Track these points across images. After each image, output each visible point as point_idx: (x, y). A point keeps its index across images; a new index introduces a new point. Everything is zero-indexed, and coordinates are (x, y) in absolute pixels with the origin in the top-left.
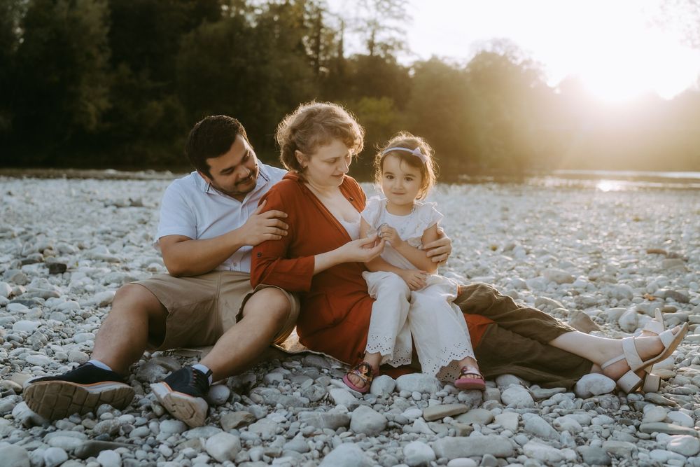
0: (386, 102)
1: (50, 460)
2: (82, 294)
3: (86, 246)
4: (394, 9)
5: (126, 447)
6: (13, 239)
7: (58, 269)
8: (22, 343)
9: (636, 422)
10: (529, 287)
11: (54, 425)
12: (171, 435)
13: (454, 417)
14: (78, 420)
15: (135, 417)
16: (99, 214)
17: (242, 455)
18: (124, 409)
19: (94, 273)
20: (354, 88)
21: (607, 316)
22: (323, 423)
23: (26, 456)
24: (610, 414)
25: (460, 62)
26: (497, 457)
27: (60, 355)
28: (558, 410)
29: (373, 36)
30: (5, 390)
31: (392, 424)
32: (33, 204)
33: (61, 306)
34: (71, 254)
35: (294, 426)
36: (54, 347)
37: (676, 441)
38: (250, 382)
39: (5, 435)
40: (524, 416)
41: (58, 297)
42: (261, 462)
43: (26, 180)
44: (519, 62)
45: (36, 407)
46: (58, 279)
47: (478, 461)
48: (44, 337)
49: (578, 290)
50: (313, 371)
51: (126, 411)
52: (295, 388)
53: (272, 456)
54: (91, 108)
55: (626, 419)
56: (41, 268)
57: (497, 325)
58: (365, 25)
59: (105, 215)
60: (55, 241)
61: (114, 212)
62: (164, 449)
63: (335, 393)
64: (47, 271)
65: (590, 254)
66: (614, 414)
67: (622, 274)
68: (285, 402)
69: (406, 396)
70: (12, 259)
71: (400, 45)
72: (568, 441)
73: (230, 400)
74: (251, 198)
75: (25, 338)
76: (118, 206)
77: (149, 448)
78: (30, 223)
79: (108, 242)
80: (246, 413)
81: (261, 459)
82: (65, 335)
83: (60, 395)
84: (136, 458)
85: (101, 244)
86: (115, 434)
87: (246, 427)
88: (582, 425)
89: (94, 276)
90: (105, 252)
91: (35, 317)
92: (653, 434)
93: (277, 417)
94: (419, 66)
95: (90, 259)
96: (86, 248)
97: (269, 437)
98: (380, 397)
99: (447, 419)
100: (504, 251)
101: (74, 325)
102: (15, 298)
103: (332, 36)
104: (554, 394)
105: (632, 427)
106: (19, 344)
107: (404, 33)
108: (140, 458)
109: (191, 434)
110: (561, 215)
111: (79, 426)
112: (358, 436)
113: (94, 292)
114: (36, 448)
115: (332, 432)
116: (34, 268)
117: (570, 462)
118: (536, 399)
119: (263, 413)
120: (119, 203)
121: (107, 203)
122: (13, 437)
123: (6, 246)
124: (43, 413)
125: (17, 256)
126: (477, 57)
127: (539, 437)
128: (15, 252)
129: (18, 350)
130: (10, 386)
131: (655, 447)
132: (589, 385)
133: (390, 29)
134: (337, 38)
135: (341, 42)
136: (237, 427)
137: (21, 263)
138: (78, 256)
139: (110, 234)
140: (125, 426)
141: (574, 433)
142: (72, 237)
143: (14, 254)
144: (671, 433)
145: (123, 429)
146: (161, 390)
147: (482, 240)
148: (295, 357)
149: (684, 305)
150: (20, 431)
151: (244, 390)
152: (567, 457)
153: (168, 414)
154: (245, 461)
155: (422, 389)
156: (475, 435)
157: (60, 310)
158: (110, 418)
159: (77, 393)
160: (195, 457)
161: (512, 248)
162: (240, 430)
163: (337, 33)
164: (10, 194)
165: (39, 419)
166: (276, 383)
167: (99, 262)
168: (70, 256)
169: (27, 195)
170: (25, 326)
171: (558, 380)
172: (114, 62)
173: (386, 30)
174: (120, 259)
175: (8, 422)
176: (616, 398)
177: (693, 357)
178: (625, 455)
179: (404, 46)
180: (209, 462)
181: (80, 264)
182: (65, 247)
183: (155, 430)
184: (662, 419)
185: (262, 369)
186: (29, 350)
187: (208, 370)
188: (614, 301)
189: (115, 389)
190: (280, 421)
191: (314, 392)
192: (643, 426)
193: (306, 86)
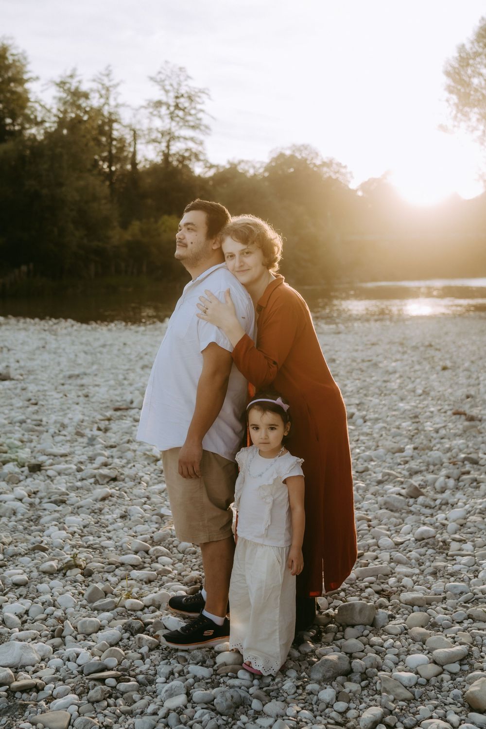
4: (189, 118)
9: (446, 552)
10: (374, 459)
21: (427, 481)
24: (433, 548)
28: (409, 549)
29: (168, 147)
37: (465, 560)
49: (407, 459)
55: (441, 550)
58: (160, 135)
65: (411, 418)
67: (436, 439)
71: (196, 156)
72: (415, 565)
88: (421, 555)
92: (455, 557)
103: (124, 148)
105: (444, 555)
107: (201, 143)
127: (401, 564)
131: (455, 564)
133: (185, 139)
134: (130, 150)
135: (134, 154)
141: (417, 560)
144: (463, 556)
149: (475, 466)
152: (416, 572)
156: (371, 565)
163: (129, 144)
173: (182, 140)
177: (476, 509)
178: (442, 569)
179: (201, 157)
184: (459, 549)
188: (432, 467)
192: (450, 553)
193: (105, 208)
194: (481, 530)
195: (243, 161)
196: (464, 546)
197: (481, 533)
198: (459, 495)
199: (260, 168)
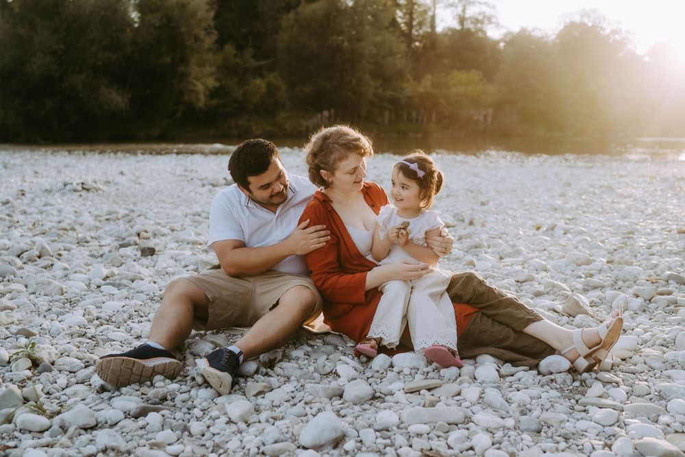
0: (474, 75)
1: (111, 419)
2: (164, 276)
3: (176, 228)
5: (169, 410)
6: (117, 221)
7: (149, 252)
8: (108, 321)
9: (577, 397)
10: (550, 269)
11: (120, 391)
12: (206, 400)
13: (429, 390)
14: (137, 388)
15: (181, 385)
16: (196, 193)
17: (253, 418)
18: (175, 379)
19: (177, 255)
20: (446, 61)
21: (605, 299)
22: (321, 393)
23: (93, 415)
24: (561, 389)
25: (550, 33)
26: (449, 424)
27: (135, 332)
28: (517, 385)
29: (464, 11)
30: (88, 362)
31: (378, 394)
32: (140, 184)
33: (143, 288)
34: (163, 236)
35: (299, 395)
36: (132, 325)
37: (601, 414)
38: (276, 358)
39: (83, 398)
40: (486, 390)
41: (143, 280)
42: (267, 423)
43: (140, 157)
44: (607, 32)
45: (105, 377)
46: (147, 261)
47: (432, 427)
48: (126, 316)
49: (592, 272)
50: (330, 348)
51: (175, 381)
52: (312, 363)
53: (275, 419)
54: (200, 87)
55: (572, 394)
56: (135, 250)
57: (480, 314)
59: (201, 194)
60: (152, 222)
61: (210, 191)
62: (197, 412)
63: (340, 368)
64: (139, 253)
65: (624, 234)
66: (565, 389)
67: (643, 255)
68: (298, 376)
69: (398, 371)
70: (113, 242)
71: (489, 19)
72: (514, 411)
73: (257, 372)
74: (282, 210)
75: (110, 317)
76: (214, 186)
77: (187, 410)
78: (135, 204)
79: (196, 224)
80: (265, 384)
81: (267, 421)
82: (143, 314)
83: (122, 368)
84: (174, 419)
85: (191, 226)
86: (164, 399)
87: (263, 396)
88: (532, 398)
89: (178, 258)
90: (190, 235)
91: (121, 298)
92: (588, 407)
93: (289, 387)
94: (508, 39)
95: (178, 242)
96: (177, 231)
97: (278, 404)
98: (377, 372)
99: (423, 392)
100: (547, 230)
101: (151, 304)
102: (108, 281)
103: (425, 12)
104: (518, 372)
105: (573, 401)
106: (106, 322)
107: (494, 7)
108: (177, 418)
109: (219, 400)
110: (619, 191)
111: (139, 393)
112: (346, 404)
113: (174, 274)
114: (102, 409)
115: (327, 400)
116: (129, 251)
117: (508, 429)
118: (501, 376)
119: (278, 384)
120: (214, 182)
121: (205, 182)
122: (88, 400)
123: (110, 228)
124: (111, 382)
125: (118, 238)
126: (566, 27)
128: (117, 234)
129: (104, 327)
130: (91, 359)
131: (583, 418)
132: (549, 365)
133: (480, 3)
134: (430, 13)
135: (433, 18)
136: (256, 396)
137: (118, 246)
138: (169, 237)
139: (200, 215)
140: (171, 393)
141: (522, 405)
142: (168, 219)
143: (116, 236)
144: (601, 407)
145: (170, 395)
146: (203, 364)
147: (531, 219)
148: (319, 336)
149: (683, 287)
150: (94, 396)
151: (271, 365)
152: (506, 425)
153: (206, 384)
154: (254, 423)
155: (412, 366)
156: (440, 406)
157: (142, 292)
158: (163, 386)
159: (136, 365)
160: (218, 418)
161: (553, 228)
162: (258, 397)
163: (430, 9)
164: (122, 173)
165: (109, 386)
166: (298, 359)
167: (185, 245)
168: (162, 238)
169: (137, 174)
170: (112, 306)
171: (524, 360)
172: (220, 43)
174: (202, 242)
175: (86, 388)
176: (570, 376)
177: (658, 339)
178: (554, 425)
179: (493, 20)
180: (227, 423)
181: (169, 246)
182: (158, 230)
183: (194, 396)
184: (601, 394)
185: (290, 346)
186: (111, 327)
187: (239, 351)
188: (620, 283)
189: (166, 363)
190: (289, 391)
191: (324, 366)
192: (583, 400)
193: (399, 62)
194: (653, 369)
195: (536, 29)
196: (612, 391)
197: (651, 373)
198: (642, 318)
199: (552, 35)
